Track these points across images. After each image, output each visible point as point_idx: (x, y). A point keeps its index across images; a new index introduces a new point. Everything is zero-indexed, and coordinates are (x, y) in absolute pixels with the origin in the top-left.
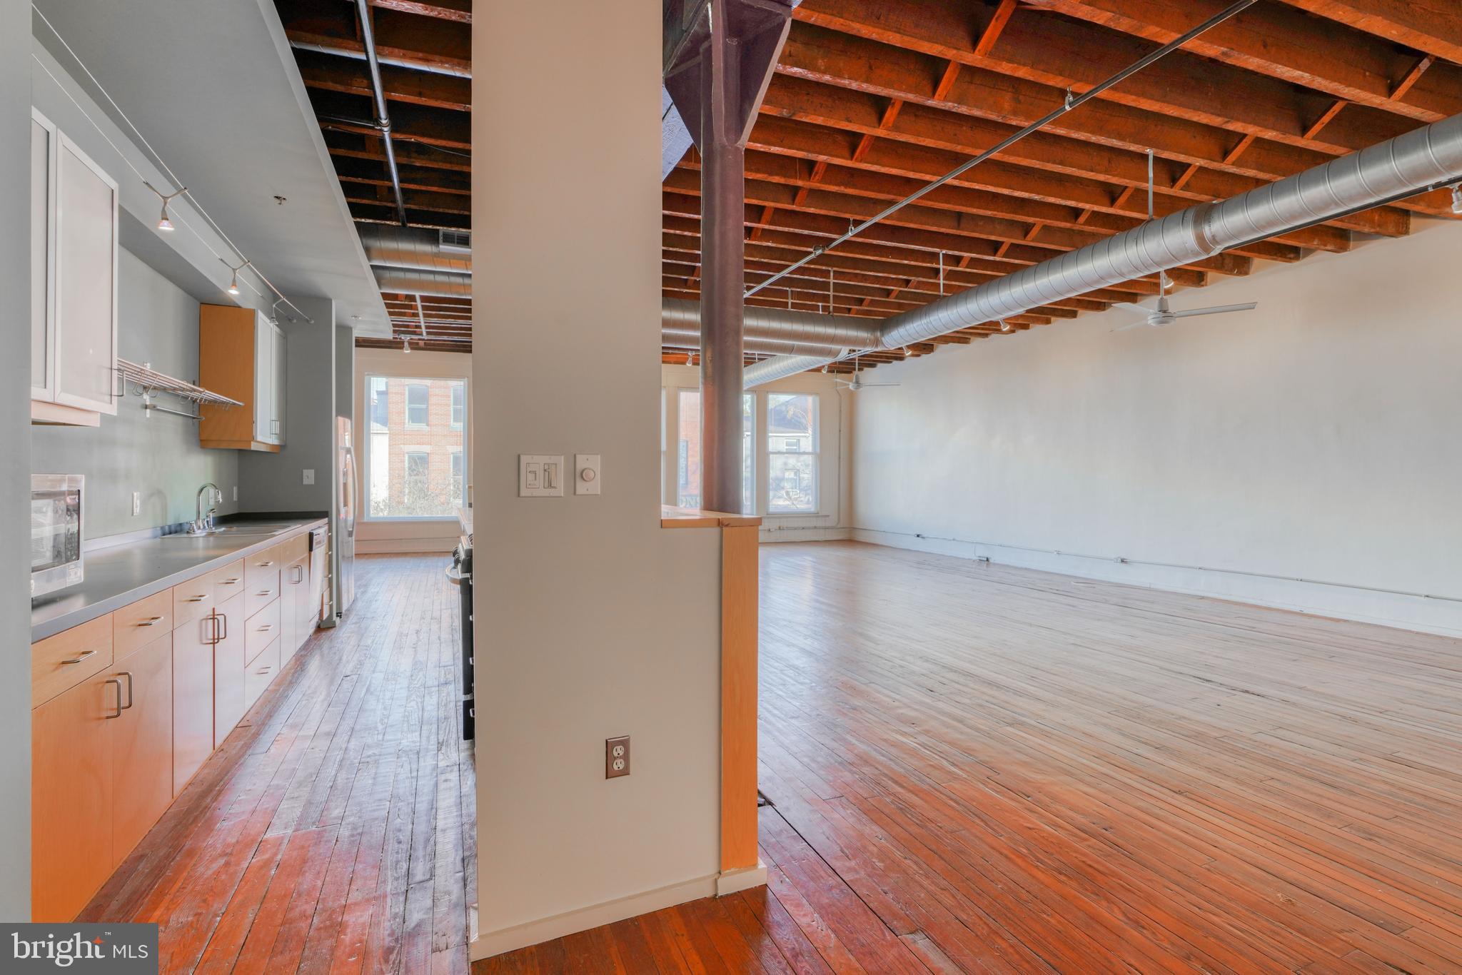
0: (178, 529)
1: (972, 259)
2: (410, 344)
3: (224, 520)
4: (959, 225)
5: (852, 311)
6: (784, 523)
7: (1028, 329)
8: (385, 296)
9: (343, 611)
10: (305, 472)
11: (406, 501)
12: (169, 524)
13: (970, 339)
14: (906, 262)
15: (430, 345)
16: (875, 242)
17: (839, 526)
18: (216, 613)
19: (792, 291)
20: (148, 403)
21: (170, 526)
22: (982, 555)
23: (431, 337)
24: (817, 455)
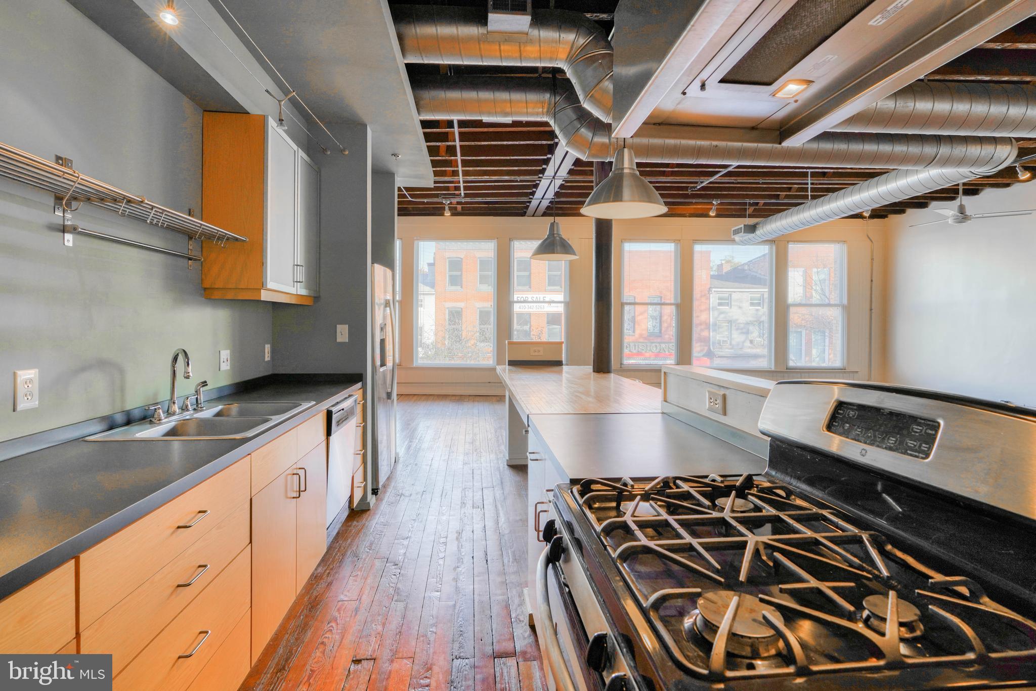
2: (450, 209)
8: (425, 124)
9: (380, 487)
10: (339, 327)
11: (447, 343)
15: (469, 209)
23: (468, 200)
24: (844, 307)
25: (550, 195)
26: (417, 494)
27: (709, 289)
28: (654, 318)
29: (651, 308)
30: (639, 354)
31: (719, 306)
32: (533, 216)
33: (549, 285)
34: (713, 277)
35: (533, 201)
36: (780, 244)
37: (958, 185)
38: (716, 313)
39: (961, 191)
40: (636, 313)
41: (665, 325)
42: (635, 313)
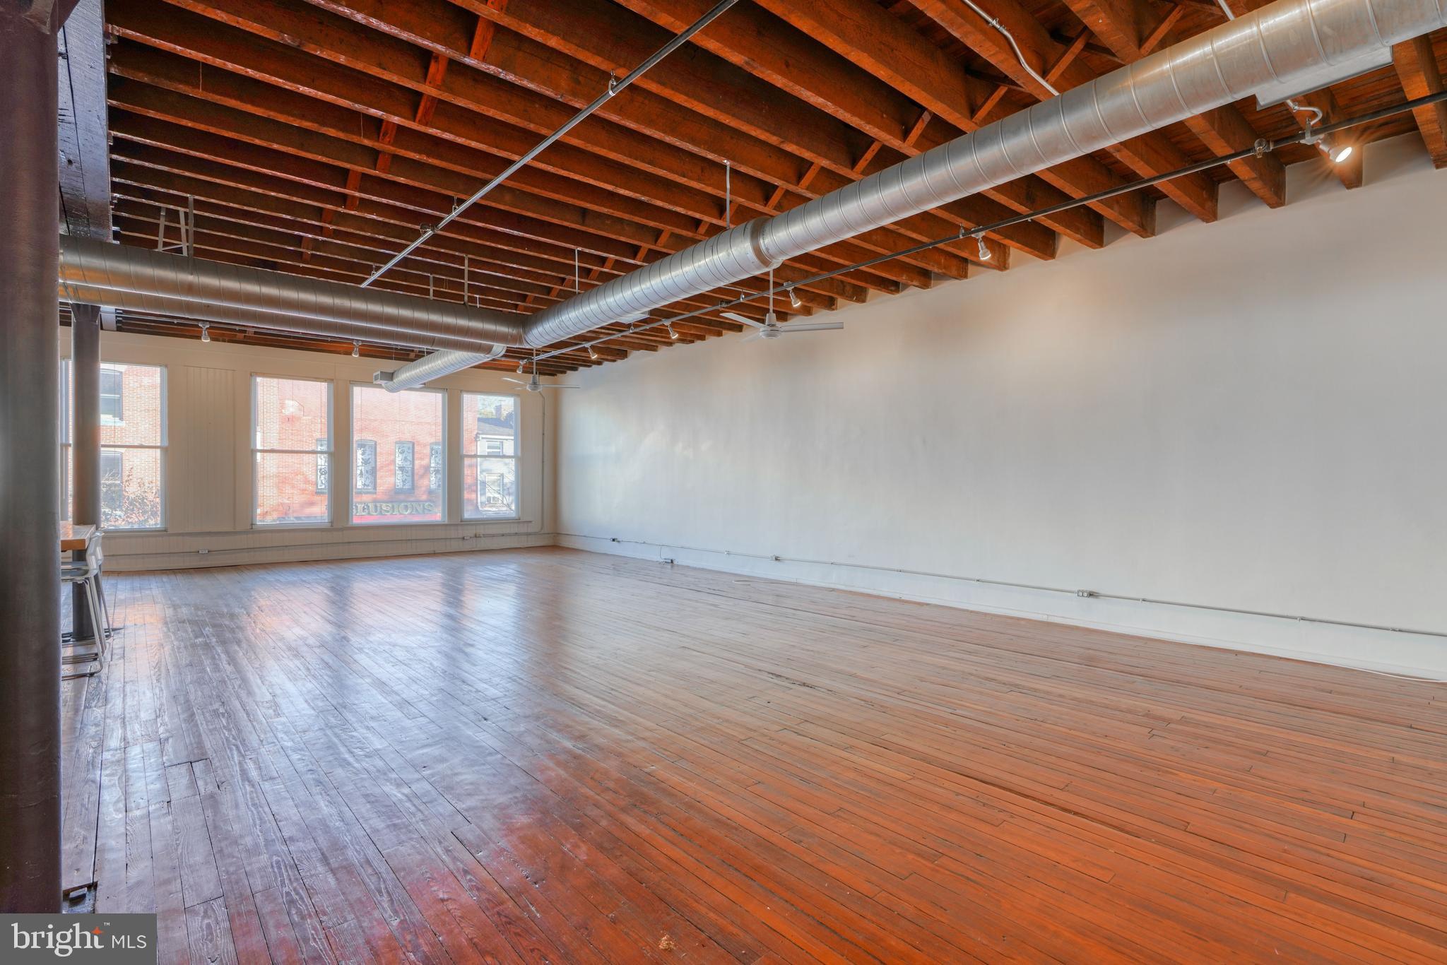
1: (617, 261)
4: (584, 221)
5: (519, 307)
6: (481, 530)
7: (704, 340)
13: (657, 346)
14: (546, 256)
16: (499, 229)
17: (542, 532)
19: (434, 277)
22: (667, 557)
24: (518, 459)
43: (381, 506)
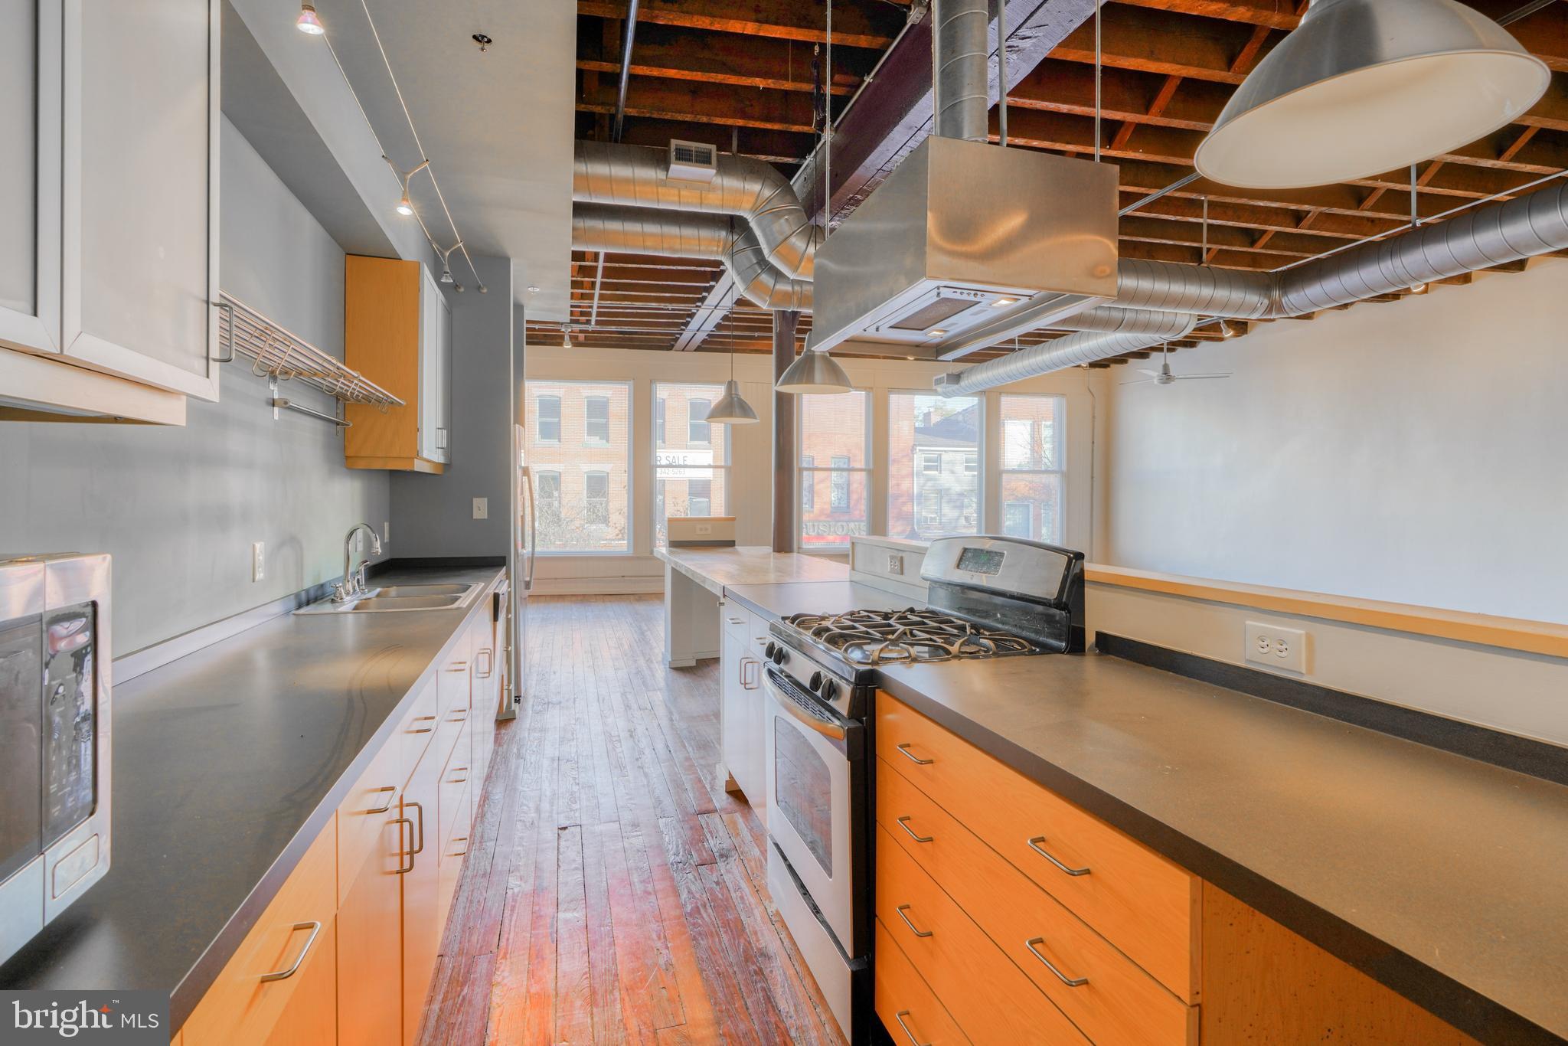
0: (319, 593)
2: (571, 337)
3: (381, 571)
10: (477, 502)
12: (306, 587)
18: (405, 802)
20: (276, 397)
21: (307, 591)
23: (599, 328)
24: (1062, 473)
25: (709, 326)
26: (567, 701)
27: (913, 447)
28: (838, 486)
29: (834, 474)
30: (820, 537)
31: (925, 470)
32: (683, 350)
33: (692, 439)
34: (917, 430)
35: (684, 332)
36: (991, 397)
37: (1162, 344)
38: (922, 481)
39: (1165, 349)
40: (816, 481)
41: (854, 497)
42: (813, 481)
43: (818, 525)
